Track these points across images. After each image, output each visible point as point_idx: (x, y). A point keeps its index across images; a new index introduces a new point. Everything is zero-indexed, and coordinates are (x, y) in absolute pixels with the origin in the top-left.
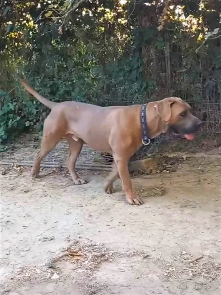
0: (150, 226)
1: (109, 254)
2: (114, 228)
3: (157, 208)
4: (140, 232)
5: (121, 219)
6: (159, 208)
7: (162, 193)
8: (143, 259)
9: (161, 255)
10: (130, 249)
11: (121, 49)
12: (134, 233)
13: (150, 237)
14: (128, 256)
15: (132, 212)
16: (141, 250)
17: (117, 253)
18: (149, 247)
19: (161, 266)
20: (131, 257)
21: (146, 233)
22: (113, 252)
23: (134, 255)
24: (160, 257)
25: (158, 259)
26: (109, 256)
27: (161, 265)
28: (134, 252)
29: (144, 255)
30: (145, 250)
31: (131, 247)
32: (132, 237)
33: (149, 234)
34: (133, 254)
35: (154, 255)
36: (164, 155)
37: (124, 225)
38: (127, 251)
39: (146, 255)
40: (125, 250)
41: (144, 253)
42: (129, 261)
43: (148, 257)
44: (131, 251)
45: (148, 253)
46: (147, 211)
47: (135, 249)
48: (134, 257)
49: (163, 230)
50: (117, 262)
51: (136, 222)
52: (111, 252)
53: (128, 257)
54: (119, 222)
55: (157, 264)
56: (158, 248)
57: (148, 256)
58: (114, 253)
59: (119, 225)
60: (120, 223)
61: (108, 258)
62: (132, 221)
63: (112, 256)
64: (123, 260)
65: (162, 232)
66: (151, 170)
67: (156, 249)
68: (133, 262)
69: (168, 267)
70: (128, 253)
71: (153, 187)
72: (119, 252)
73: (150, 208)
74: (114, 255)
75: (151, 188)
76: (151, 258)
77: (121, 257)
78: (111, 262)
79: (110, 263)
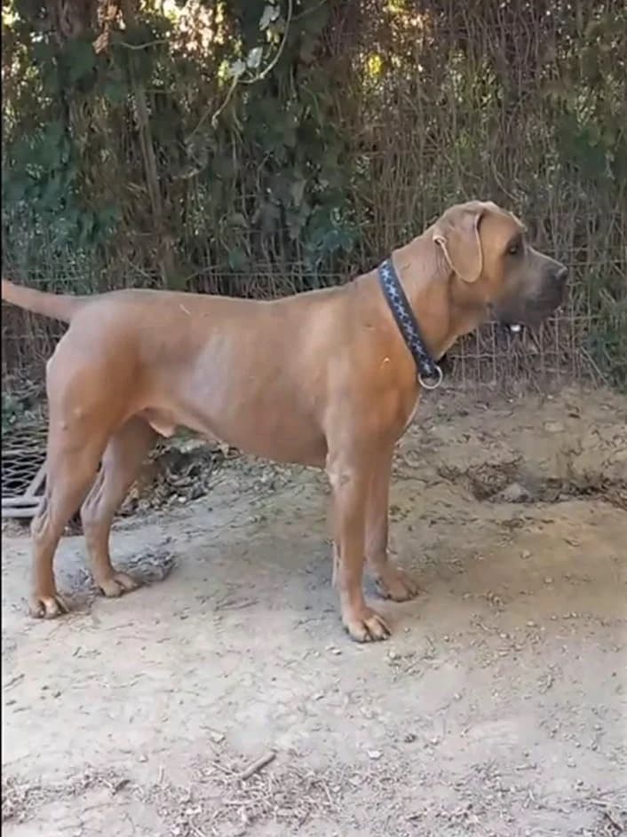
0: (133, 685)
1: (15, 796)
2: (29, 708)
3: (154, 623)
4: (105, 709)
5: (50, 677)
6: (157, 623)
7: (163, 571)
8: (114, 794)
9: (163, 771)
10: (76, 770)
11: (11, 110)
12: (87, 713)
13: (131, 720)
14: (70, 793)
15: (79, 648)
16: (109, 766)
17: (39, 788)
18: (129, 752)
19: (164, 808)
20: (79, 794)
21: (122, 709)
22: (28, 786)
23: (87, 786)
24: (159, 779)
25: (156, 786)
26: (15, 803)
27: (164, 804)
28: (88, 777)
29: (114, 780)
30: (118, 765)
31: (78, 760)
32: (83, 728)
33: (130, 710)
34: (84, 782)
35: (144, 777)
36: (168, 448)
37: (59, 694)
38: (68, 778)
39: (122, 779)
40: (62, 774)
41: (115, 775)
42: (75, 810)
43: (128, 786)
44: (81, 776)
45: (126, 773)
46: (122, 637)
47: (89, 766)
48: (89, 793)
49: (166, 691)
50: (41, 820)
51: (91, 677)
52: (22, 787)
53: (71, 796)
54: (43, 686)
55: (152, 803)
56: (154, 752)
57: (127, 782)
58: (30, 789)
59: (43, 698)
60: (45, 688)
61: (11, 810)
62: (79, 676)
63: (24, 800)
64: (58, 810)
65: (164, 697)
66: (135, 500)
67: (150, 756)
68: (86, 810)
69: (183, 806)
70: (70, 782)
71: (140, 556)
72: (44, 784)
73: (131, 625)
74: (30, 797)
75: (135, 560)
76: (136, 786)
77: (53, 800)
78: (21, 822)
79: (22, 826)
